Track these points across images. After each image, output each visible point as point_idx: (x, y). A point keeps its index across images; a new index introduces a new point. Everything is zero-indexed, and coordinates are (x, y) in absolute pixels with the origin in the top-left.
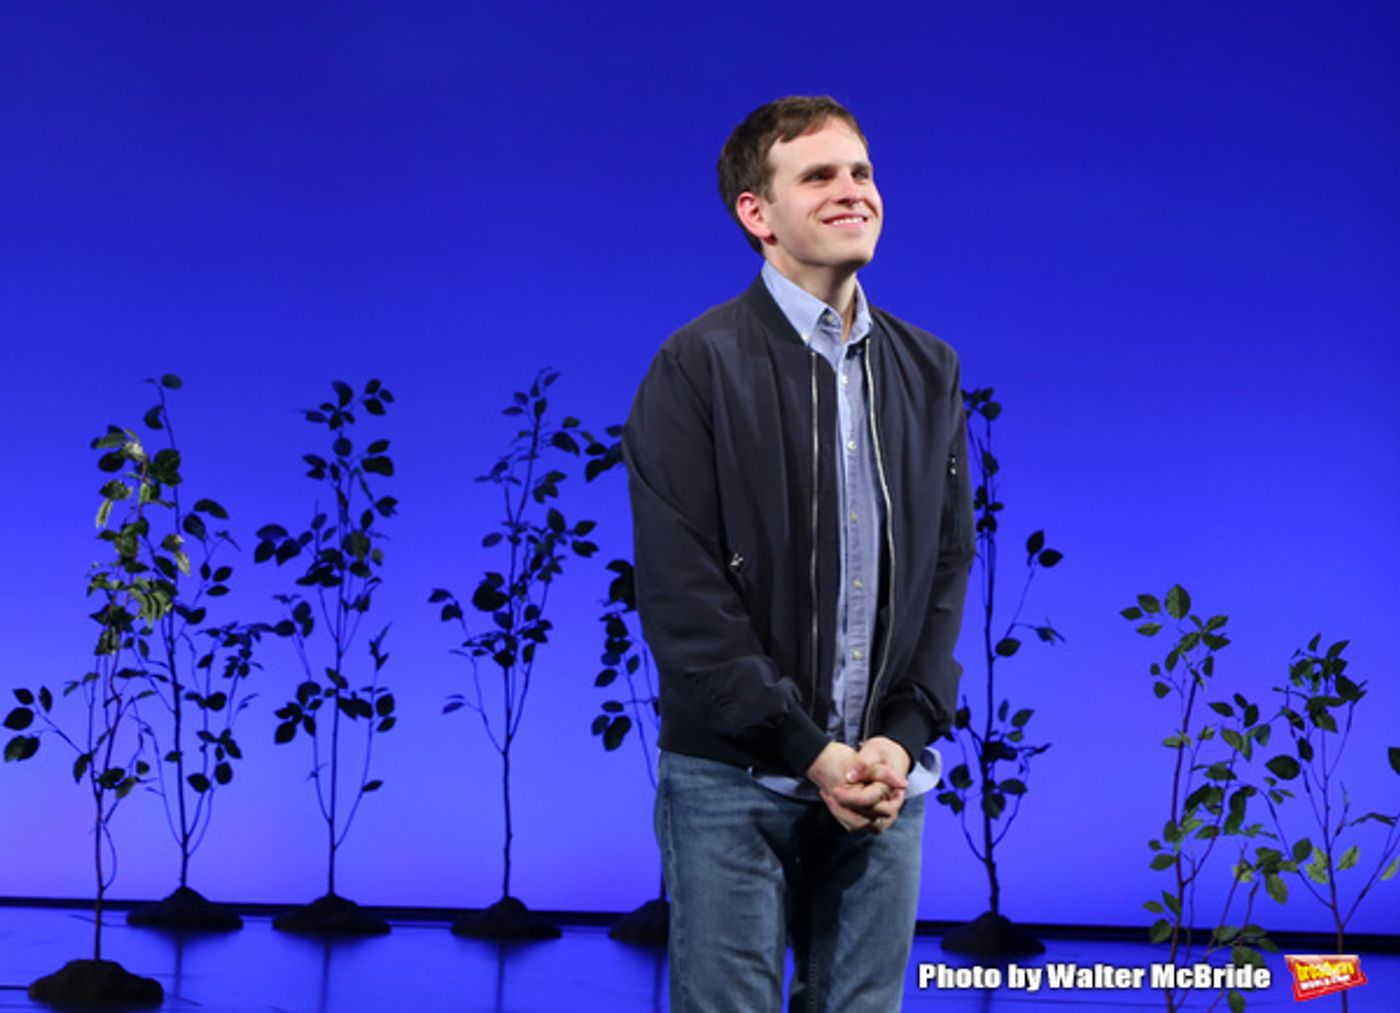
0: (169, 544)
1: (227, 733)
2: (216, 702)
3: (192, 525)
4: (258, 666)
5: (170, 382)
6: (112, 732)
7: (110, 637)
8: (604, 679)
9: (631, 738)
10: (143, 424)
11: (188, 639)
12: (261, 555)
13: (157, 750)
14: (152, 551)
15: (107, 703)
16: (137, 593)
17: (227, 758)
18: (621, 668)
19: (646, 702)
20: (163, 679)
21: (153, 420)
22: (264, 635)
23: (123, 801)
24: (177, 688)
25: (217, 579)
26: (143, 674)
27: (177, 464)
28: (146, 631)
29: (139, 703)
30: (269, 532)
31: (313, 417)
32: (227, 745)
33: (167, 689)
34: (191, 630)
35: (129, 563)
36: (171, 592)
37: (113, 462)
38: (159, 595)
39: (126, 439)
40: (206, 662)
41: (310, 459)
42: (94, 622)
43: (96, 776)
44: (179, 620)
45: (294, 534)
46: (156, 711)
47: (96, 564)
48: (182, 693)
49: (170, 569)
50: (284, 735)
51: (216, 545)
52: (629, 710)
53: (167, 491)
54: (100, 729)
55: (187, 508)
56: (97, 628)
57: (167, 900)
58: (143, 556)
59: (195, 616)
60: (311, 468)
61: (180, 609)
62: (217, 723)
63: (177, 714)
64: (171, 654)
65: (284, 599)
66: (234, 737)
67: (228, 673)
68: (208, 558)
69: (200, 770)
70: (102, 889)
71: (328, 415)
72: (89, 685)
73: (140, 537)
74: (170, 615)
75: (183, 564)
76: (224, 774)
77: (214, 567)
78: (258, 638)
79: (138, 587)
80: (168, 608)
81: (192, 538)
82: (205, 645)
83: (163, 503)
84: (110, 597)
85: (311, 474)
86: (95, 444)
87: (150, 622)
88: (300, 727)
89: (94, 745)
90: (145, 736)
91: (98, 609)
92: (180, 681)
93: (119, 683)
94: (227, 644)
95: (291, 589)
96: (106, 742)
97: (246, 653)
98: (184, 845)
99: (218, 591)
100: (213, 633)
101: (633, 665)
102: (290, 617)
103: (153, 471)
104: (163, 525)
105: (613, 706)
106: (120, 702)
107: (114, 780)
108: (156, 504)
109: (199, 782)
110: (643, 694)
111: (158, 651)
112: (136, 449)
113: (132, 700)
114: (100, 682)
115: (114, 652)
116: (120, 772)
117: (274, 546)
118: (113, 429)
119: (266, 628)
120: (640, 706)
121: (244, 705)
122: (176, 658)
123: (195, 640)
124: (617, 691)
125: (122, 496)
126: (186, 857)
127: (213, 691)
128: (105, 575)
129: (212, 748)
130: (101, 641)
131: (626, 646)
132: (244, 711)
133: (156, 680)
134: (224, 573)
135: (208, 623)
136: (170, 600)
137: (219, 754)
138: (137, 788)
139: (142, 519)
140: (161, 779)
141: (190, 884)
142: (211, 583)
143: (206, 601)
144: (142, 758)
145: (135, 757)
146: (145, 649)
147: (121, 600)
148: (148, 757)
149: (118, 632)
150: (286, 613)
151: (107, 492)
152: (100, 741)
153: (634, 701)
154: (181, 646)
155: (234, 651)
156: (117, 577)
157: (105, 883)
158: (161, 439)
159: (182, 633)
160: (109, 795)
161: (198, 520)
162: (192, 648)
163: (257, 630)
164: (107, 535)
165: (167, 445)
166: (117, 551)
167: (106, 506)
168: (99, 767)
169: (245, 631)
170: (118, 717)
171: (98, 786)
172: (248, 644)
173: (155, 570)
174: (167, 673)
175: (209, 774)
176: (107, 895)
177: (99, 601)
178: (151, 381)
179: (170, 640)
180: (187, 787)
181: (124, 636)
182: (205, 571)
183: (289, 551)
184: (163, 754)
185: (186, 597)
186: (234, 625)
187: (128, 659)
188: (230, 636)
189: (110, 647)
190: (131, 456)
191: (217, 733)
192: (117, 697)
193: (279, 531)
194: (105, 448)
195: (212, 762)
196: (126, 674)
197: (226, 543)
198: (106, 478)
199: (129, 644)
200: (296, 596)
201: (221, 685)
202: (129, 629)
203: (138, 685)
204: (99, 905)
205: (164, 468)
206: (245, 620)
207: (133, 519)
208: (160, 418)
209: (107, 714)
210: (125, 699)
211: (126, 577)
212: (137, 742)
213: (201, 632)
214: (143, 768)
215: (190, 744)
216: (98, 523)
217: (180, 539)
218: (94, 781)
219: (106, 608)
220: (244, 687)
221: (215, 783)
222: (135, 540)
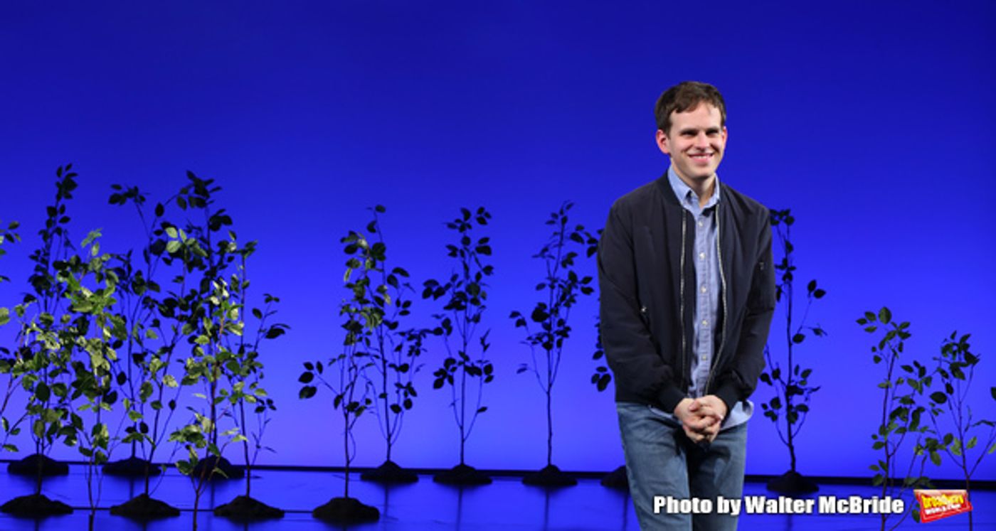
0: (380, 290)
1: (409, 384)
2: (404, 368)
3: (391, 280)
4: (425, 350)
5: (380, 209)
6: (353, 384)
7: (352, 336)
8: (597, 356)
10: (367, 231)
11: (389, 337)
12: (426, 295)
13: (375, 393)
14: (371, 293)
15: (350, 369)
16: (364, 314)
17: (410, 396)
20: (377, 357)
21: (371, 228)
22: (428, 335)
23: (359, 418)
24: (385, 362)
25: (404, 307)
26: (367, 354)
27: (384, 250)
28: (369, 333)
29: (367, 369)
30: (430, 284)
31: (451, 226)
32: (410, 390)
33: (379, 362)
34: (391, 332)
35: (361, 299)
36: (382, 313)
37: (351, 249)
38: (376, 315)
39: (359, 238)
40: (399, 348)
41: (450, 247)
42: (343, 329)
43: (345, 406)
44: (385, 328)
45: (442, 284)
46: (374, 374)
47: (344, 300)
48: (387, 364)
49: (382, 302)
50: (438, 385)
51: (403, 290)
53: (379, 263)
54: (347, 383)
55: (388, 271)
56: (345, 332)
57: (381, 467)
58: (367, 296)
59: (393, 326)
60: (449, 252)
61: (386, 322)
62: (404, 378)
63: (385, 374)
64: (381, 344)
65: (437, 317)
66: (413, 386)
67: (410, 354)
68: (400, 296)
69: (396, 402)
70: (348, 462)
71: (459, 225)
72: (341, 360)
73: (366, 287)
74: (381, 325)
75: (388, 300)
76: (408, 404)
77: (402, 301)
78: (425, 336)
79: (365, 311)
80: (380, 322)
81: (392, 287)
82: (398, 340)
83: (378, 270)
84: (352, 317)
85: (450, 255)
86: (343, 240)
87: (372, 329)
88: (446, 381)
89: (344, 390)
90: (370, 387)
91: (344, 322)
92: (386, 358)
93: (356, 359)
94: (409, 339)
95: (440, 312)
96: (350, 389)
97: (419, 344)
98: (389, 440)
99: (405, 313)
100: (402, 334)
102: (440, 326)
103: (372, 254)
104: (376, 280)
105: (601, 369)
106: (356, 369)
107: (354, 408)
108: (374, 270)
109: (396, 409)
111: (375, 342)
112: (364, 243)
113: (363, 368)
114: (347, 359)
115: (353, 344)
116: (357, 404)
117: (432, 290)
118: (352, 233)
119: (428, 331)
121: (418, 370)
122: (384, 347)
123: (393, 337)
125: (357, 266)
126: (389, 446)
127: (402, 363)
128: (349, 305)
129: (402, 391)
130: (347, 338)
132: (418, 373)
133: (374, 358)
134: (408, 304)
135: (399, 329)
136: (381, 318)
137: (406, 395)
138: (365, 411)
139: (366, 277)
140: (377, 407)
141: (392, 459)
142: (401, 309)
143: (399, 318)
144: (368, 397)
145: (365, 396)
146: (368, 342)
147: (356, 318)
148: (371, 396)
149: (355, 333)
150: (438, 323)
151: (349, 264)
152: (347, 388)
154: (386, 340)
155: (413, 343)
156: (355, 306)
157: (350, 457)
158: (376, 238)
159: (386, 334)
160: (352, 416)
161: (394, 277)
162: (391, 341)
163: (424, 332)
164: (349, 286)
165: (378, 240)
166: (355, 294)
167: (349, 271)
168: (346, 400)
169: (417, 333)
170: (356, 376)
171: (346, 411)
172: (419, 339)
173: (373, 303)
174: (379, 354)
175: (401, 405)
176: (351, 465)
177: (346, 318)
178: (370, 208)
179: (381, 338)
180: (390, 411)
181: (358, 336)
182: (398, 303)
183: (440, 293)
184: (378, 394)
185: (389, 316)
186: (413, 330)
187: (360, 347)
188: (411, 335)
189: (352, 341)
190: (361, 247)
191: (404, 383)
192: (355, 367)
193: (435, 283)
194: (348, 242)
195: (402, 398)
196: (359, 354)
197: (407, 289)
198: (349, 257)
199: (360, 340)
200: (443, 315)
201: (406, 360)
202: (361, 332)
203: (366, 360)
204: (347, 470)
205: (377, 252)
206: (419, 327)
207: (362, 278)
208: (375, 227)
209: (350, 375)
210: (359, 368)
211: (359, 306)
212: (364, 389)
213: (395, 334)
214: (368, 401)
215: (391, 390)
216: (345, 280)
217: (386, 287)
218: (344, 408)
219: (349, 322)
220: (418, 361)
221: (404, 409)
222: (363, 288)
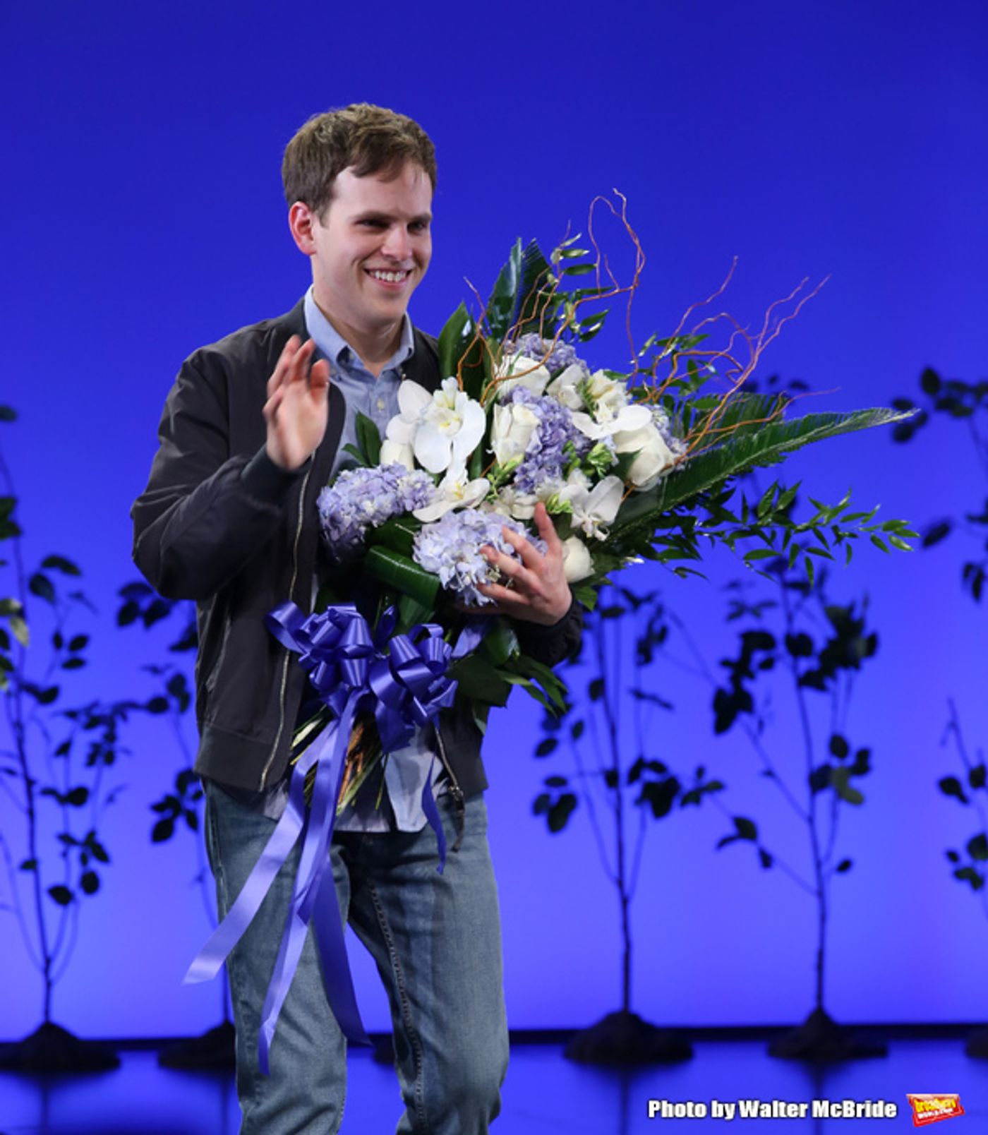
1: (91, 835)
2: (77, 797)
3: (39, 586)
4: (127, 752)
8: (545, 749)
9: (579, 818)
11: (40, 723)
12: (125, 617)
13: (8, 858)
17: (94, 865)
18: (563, 734)
19: (594, 774)
20: (11, 773)
22: (135, 716)
24: (30, 783)
25: (73, 651)
30: (134, 591)
32: (93, 848)
33: (17, 785)
34: (43, 713)
40: (64, 750)
44: (28, 702)
46: (5, 813)
48: (36, 790)
50: (162, 833)
51: (68, 609)
52: (575, 785)
55: (31, 566)
57: (29, 1040)
59: (47, 696)
61: (27, 689)
62: (79, 822)
63: (31, 814)
64: (20, 742)
65: (155, 670)
66: (101, 839)
67: (91, 761)
68: (61, 623)
69: (60, 880)
74: (16, 695)
76: (91, 884)
77: (68, 636)
78: (125, 718)
80: (13, 687)
81: (43, 603)
82: (61, 730)
88: (181, 825)
92: (34, 774)
94: (89, 727)
95: (162, 658)
97: (111, 737)
98: (46, 971)
99: (75, 664)
100: (71, 715)
101: (577, 730)
102: (162, 692)
105: (555, 781)
109: (61, 896)
110: (591, 764)
117: (138, 606)
119: (133, 705)
120: (589, 780)
121: (111, 799)
122: (27, 747)
123: (49, 725)
124: (560, 762)
126: (48, 986)
127: (73, 784)
129: (74, 854)
131: (569, 707)
132: (112, 808)
134: (80, 642)
135: (62, 703)
137: (84, 860)
140: (13, 893)
141: (56, 1018)
142: (65, 655)
143: (60, 677)
150: (157, 686)
153: (581, 774)
154: (32, 732)
155: (97, 735)
159: (32, 718)
161: (46, 579)
162: (45, 734)
163: (123, 709)
169: (107, 711)
172: (112, 725)
174: (16, 766)
175: (73, 885)
179: (18, 726)
180: (47, 902)
182: (57, 641)
183: (158, 612)
184: (16, 862)
185: (35, 674)
186: (95, 704)
188: (91, 718)
191: (79, 833)
193: (145, 588)
195: (76, 870)
197: (79, 608)
200: (168, 666)
201: (81, 776)
206: (109, 697)
213: (53, 714)
215: (48, 850)
220: (110, 777)
221: (80, 894)
